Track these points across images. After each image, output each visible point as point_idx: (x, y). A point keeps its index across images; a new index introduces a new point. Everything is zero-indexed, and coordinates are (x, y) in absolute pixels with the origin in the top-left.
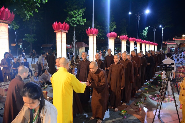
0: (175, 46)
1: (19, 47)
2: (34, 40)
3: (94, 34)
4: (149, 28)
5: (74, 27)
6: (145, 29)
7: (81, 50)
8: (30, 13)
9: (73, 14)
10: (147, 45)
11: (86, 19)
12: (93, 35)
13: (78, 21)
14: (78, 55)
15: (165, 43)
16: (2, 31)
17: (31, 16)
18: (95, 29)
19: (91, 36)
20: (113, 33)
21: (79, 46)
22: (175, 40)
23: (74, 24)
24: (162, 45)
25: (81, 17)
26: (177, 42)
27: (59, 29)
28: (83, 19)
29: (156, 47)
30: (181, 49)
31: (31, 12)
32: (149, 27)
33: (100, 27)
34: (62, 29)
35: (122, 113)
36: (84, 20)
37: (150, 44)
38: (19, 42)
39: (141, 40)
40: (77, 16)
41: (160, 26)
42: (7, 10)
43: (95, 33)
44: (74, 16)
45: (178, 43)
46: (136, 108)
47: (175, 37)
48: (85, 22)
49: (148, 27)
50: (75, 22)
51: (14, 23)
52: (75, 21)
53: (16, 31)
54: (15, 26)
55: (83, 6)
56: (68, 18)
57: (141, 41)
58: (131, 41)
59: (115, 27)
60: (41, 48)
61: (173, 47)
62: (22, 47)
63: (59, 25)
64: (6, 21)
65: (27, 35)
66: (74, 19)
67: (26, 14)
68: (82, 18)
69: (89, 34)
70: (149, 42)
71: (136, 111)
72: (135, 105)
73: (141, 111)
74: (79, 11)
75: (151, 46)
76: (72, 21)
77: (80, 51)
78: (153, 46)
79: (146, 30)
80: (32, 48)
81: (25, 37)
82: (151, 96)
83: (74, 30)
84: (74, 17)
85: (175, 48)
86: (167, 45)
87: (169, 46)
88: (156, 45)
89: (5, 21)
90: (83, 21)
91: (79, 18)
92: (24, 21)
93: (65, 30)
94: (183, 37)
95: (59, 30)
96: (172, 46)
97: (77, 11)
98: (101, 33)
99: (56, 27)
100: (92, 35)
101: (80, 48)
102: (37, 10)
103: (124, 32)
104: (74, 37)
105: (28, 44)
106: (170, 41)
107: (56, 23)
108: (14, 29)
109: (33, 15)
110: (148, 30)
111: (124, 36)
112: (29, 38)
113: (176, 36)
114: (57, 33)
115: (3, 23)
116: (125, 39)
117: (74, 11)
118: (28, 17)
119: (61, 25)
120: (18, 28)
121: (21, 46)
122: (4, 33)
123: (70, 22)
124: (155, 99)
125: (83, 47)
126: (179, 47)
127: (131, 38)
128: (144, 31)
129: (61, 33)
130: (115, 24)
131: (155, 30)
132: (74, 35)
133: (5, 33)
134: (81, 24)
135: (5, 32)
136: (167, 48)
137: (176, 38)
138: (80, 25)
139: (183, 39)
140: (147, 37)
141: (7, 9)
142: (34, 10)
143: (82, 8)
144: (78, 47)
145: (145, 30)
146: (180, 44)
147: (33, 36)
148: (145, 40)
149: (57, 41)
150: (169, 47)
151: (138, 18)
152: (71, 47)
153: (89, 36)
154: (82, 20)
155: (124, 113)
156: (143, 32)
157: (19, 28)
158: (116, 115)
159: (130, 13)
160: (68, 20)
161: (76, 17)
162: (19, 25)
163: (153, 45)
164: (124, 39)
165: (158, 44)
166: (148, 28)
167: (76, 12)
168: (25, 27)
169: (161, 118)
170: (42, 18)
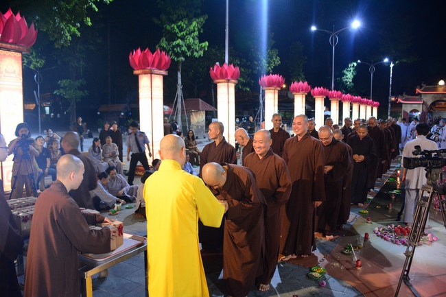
0: (420, 108)
1: (43, 111)
2: (81, 93)
3: (229, 78)
4: (358, 64)
5: (178, 61)
6: (348, 67)
7: (195, 118)
8: (71, 26)
9: (177, 30)
10: (355, 107)
11: (207, 43)
12: (228, 81)
13: (189, 47)
14: (188, 129)
15: (397, 100)
16: (6, 71)
17: (73, 35)
18: (232, 66)
19: (221, 84)
20: (275, 77)
21: (190, 108)
22: (421, 94)
23: (177, 55)
24: (390, 106)
25: (196, 38)
26: (425, 98)
27: (146, 66)
28: (200, 42)
29: (375, 110)
30: (434, 116)
31: (74, 26)
32: (359, 61)
33: (240, 61)
34: (153, 66)
35: (313, 274)
36: (203, 44)
37: (361, 103)
38: (43, 99)
39: (339, 92)
40: (186, 34)
41: (386, 60)
42: (18, 17)
43: (232, 77)
44: (179, 35)
45: (429, 100)
46: (347, 261)
47: (421, 87)
48: (206, 49)
49: (356, 62)
50: (182, 51)
51: (32, 54)
52: (180, 48)
53: (36, 73)
54: (34, 60)
55: (199, 11)
56: (164, 39)
57: (341, 96)
58: (317, 95)
59: (278, 61)
60: (99, 113)
61: (416, 111)
62: (50, 112)
63: (145, 57)
64: (17, 47)
65: (63, 83)
66: (179, 41)
67: (63, 29)
68: (197, 41)
69: (218, 79)
70: (359, 97)
71: (347, 269)
72: (342, 253)
73: (359, 268)
74: (190, 23)
75: (362, 107)
76: (174, 47)
77: (192, 121)
78: (369, 108)
79: (352, 69)
80: (75, 113)
81: (58, 87)
82: (379, 231)
83: (178, 70)
84: (178, 38)
85: (419, 113)
86: (401, 107)
87: (407, 108)
88: (375, 105)
89: (13, 46)
90: (200, 49)
91: (190, 40)
92: (57, 47)
93: (161, 70)
94: (441, 86)
95: (145, 69)
96: (414, 107)
97: (186, 22)
98: (244, 78)
99: (137, 62)
100: (223, 80)
101: (193, 113)
102: (89, 19)
103: (299, 75)
104: (180, 87)
105: (67, 103)
106: (410, 97)
107: (139, 51)
108: (32, 67)
109: (79, 34)
110: (356, 69)
111: (301, 83)
112: (68, 88)
113: (423, 85)
114: (140, 76)
115: (9, 50)
116: (302, 90)
117: (179, 24)
118: (67, 37)
119: (150, 57)
120: (41, 64)
121: (47, 109)
122: (12, 75)
123: (170, 50)
124: (390, 239)
125: (199, 110)
126: (429, 112)
127: (316, 89)
128: (345, 71)
129: (149, 75)
130: (278, 55)
131: (372, 69)
132: (180, 82)
133: (14, 75)
134: (196, 54)
135: (14, 72)
136: (401, 112)
137: (423, 88)
138: (192, 56)
139: (440, 91)
140: (354, 87)
141: (18, 15)
142: (83, 20)
143: (197, 16)
144: (187, 112)
145: (349, 69)
146: (433, 104)
147: (77, 83)
148: (349, 95)
149: (140, 97)
150: (406, 110)
151: (334, 40)
152: (172, 110)
153: (218, 84)
154: (198, 44)
155: (320, 273)
156: (344, 74)
157: (45, 66)
158: (300, 280)
159: (314, 28)
160: (165, 46)
161: (183, 38)
162: (45, 58)
163: (369, 105)
164: (299, 90)
165: (380, 104)
166: (355, 64)
167: (182, 25)
168: (59, 62)
169: (412, 286)
170: (99, 41)
